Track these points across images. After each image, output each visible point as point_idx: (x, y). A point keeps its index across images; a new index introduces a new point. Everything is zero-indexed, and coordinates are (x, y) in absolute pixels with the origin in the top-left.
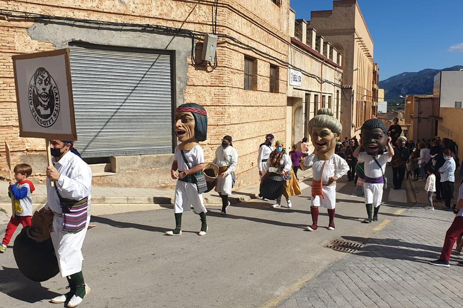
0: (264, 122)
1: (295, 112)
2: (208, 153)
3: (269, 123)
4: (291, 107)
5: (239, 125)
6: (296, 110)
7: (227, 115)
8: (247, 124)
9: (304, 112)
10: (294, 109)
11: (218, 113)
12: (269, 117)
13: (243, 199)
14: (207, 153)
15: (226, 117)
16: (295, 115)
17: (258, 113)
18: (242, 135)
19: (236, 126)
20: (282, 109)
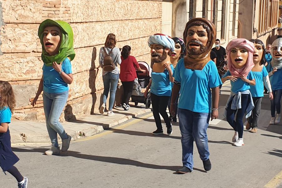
0: (127, 22)
1: (176, 11)
2: (33, 65)
3: (135, 23)
4: (171, 3)
5: (85, 25)
6: (178, 7)
7: (64, 9)
8: (100, 24)
9: (188, 11)
10: (175, 6)
11: (48, 5)
12: (135, 15)
13: (84, 134)
14: (31, 64)
15: (61, 12)
16: (176, 13)
17: (117, 9)
18: (90, 39)
19: (80, 26)
20: (156, 5)
